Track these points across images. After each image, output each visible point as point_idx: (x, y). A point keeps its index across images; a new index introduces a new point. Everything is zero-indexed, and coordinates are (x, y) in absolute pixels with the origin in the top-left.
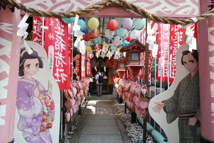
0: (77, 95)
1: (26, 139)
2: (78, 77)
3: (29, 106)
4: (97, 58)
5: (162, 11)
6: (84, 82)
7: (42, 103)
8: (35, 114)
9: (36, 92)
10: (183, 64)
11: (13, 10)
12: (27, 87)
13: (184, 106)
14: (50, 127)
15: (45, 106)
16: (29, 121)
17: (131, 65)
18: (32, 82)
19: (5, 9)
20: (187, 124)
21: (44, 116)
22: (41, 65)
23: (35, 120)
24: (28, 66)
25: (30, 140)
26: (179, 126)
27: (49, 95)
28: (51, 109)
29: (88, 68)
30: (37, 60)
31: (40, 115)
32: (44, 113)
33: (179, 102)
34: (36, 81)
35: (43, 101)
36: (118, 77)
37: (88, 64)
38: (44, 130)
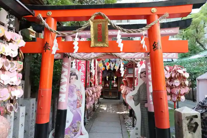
0: (92, 95)
1: (71, 110)
2: (93, 85)
3: (72, 96)
4: (108, 70)
5: (128, 56)
6: (96, 88)
7: (77, 95)
8: (74, 100)
9: (75, 90)
10: (141, 78)
11: (69, 58)
12: (71, 88)
13: (142, 98)
14: (81, 106)
15: (78, 97)
16: (72, 103)
17: (128, 76)
18: (73, 86)
19: (66, 57)
20: (144, 106)
21: (78, 101)
22: (77, 78)
23: (74, 102)
24: (72, 78)
25: (72, 111)
26: (140, 107)
27: (80, 92)
28: (81, 98)
29: (100, 78)
30: (75, 76)
31: (76, 100)
32: (78, 100)
33: (140, 96)
34: (75, 85)
35: (78, 94)
36: (124, 85)
37: (101, 75)
38: (78, 107)
